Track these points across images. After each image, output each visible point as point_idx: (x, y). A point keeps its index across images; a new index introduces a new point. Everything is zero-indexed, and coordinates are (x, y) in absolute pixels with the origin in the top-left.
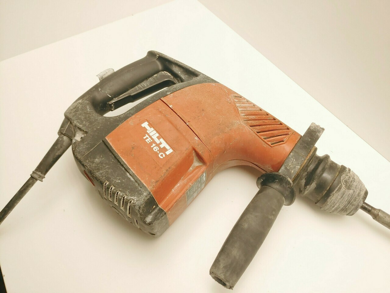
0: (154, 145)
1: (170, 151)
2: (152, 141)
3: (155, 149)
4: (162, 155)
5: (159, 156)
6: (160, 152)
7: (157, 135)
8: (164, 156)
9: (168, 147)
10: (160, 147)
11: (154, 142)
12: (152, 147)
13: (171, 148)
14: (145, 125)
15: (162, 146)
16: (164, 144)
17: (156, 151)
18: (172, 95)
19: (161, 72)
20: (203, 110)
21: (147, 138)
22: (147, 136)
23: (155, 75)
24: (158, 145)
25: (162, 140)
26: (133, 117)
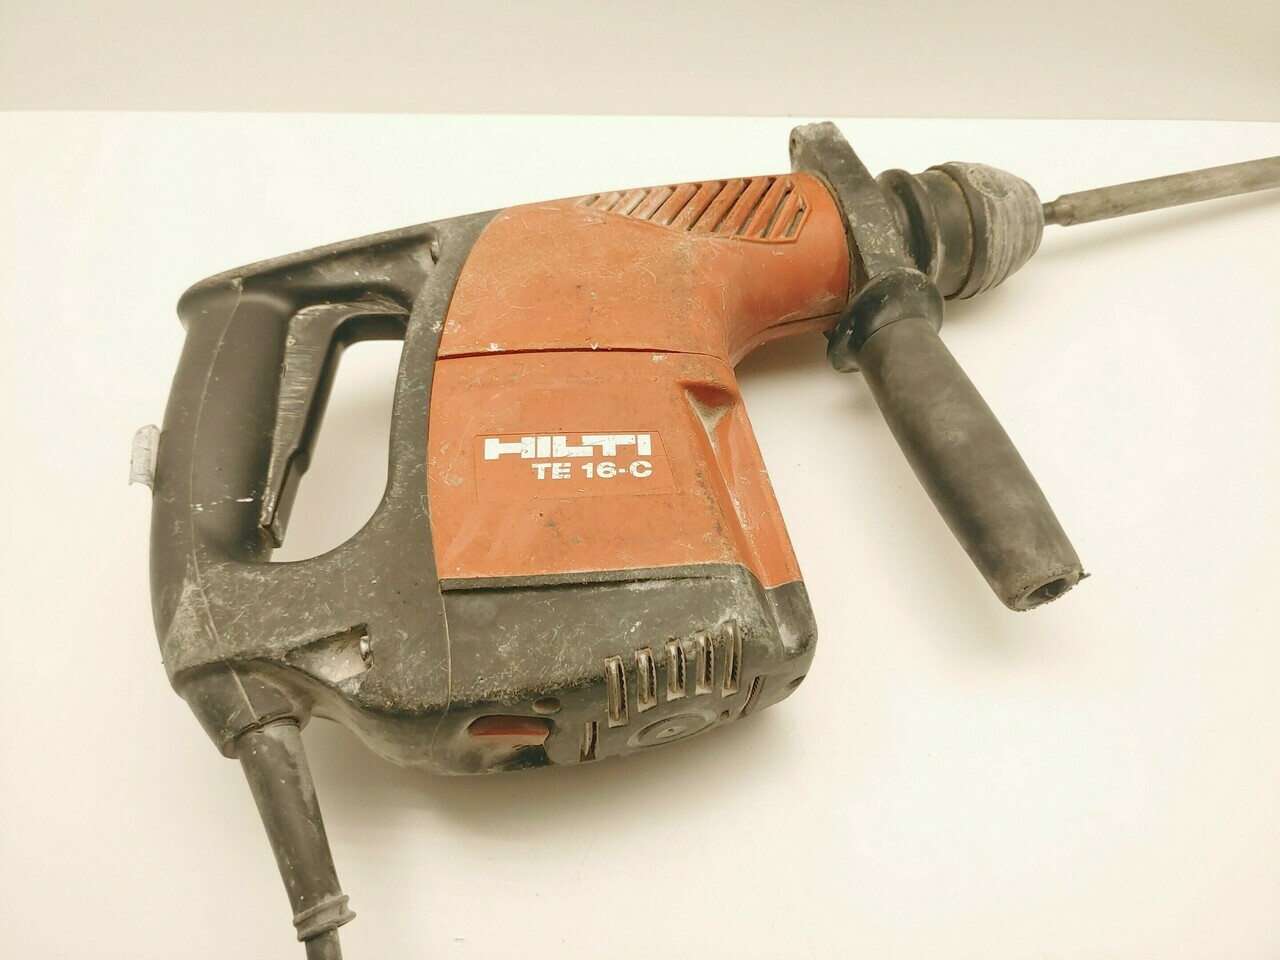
0: (589, 467)
1: (644, 444)
2: (569, 465)
3: (606, 472)
4: (641, 469)
5: (637, 474)
6: (627, 468)
7: (560, 440)
8: (647, 464)
9: (626, 439)
10: (609, 458)
11: (577, 463)
12: (590, 475)
13: (637, 432)
14: (493, 449)
15: (609, 450)
16: (609, 444)
17: (615, 473)
18: (451, 323)
19: (294, 320)
20: (579, 287)
21: (548, 471)
22: (541, 467)
23: (290, 341)
24: (598, 456)
25: (587, 439)
26: (433, 461)
